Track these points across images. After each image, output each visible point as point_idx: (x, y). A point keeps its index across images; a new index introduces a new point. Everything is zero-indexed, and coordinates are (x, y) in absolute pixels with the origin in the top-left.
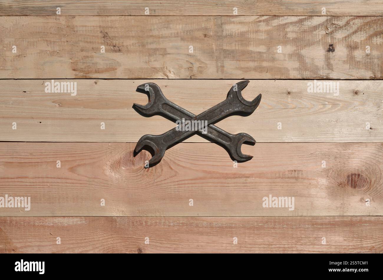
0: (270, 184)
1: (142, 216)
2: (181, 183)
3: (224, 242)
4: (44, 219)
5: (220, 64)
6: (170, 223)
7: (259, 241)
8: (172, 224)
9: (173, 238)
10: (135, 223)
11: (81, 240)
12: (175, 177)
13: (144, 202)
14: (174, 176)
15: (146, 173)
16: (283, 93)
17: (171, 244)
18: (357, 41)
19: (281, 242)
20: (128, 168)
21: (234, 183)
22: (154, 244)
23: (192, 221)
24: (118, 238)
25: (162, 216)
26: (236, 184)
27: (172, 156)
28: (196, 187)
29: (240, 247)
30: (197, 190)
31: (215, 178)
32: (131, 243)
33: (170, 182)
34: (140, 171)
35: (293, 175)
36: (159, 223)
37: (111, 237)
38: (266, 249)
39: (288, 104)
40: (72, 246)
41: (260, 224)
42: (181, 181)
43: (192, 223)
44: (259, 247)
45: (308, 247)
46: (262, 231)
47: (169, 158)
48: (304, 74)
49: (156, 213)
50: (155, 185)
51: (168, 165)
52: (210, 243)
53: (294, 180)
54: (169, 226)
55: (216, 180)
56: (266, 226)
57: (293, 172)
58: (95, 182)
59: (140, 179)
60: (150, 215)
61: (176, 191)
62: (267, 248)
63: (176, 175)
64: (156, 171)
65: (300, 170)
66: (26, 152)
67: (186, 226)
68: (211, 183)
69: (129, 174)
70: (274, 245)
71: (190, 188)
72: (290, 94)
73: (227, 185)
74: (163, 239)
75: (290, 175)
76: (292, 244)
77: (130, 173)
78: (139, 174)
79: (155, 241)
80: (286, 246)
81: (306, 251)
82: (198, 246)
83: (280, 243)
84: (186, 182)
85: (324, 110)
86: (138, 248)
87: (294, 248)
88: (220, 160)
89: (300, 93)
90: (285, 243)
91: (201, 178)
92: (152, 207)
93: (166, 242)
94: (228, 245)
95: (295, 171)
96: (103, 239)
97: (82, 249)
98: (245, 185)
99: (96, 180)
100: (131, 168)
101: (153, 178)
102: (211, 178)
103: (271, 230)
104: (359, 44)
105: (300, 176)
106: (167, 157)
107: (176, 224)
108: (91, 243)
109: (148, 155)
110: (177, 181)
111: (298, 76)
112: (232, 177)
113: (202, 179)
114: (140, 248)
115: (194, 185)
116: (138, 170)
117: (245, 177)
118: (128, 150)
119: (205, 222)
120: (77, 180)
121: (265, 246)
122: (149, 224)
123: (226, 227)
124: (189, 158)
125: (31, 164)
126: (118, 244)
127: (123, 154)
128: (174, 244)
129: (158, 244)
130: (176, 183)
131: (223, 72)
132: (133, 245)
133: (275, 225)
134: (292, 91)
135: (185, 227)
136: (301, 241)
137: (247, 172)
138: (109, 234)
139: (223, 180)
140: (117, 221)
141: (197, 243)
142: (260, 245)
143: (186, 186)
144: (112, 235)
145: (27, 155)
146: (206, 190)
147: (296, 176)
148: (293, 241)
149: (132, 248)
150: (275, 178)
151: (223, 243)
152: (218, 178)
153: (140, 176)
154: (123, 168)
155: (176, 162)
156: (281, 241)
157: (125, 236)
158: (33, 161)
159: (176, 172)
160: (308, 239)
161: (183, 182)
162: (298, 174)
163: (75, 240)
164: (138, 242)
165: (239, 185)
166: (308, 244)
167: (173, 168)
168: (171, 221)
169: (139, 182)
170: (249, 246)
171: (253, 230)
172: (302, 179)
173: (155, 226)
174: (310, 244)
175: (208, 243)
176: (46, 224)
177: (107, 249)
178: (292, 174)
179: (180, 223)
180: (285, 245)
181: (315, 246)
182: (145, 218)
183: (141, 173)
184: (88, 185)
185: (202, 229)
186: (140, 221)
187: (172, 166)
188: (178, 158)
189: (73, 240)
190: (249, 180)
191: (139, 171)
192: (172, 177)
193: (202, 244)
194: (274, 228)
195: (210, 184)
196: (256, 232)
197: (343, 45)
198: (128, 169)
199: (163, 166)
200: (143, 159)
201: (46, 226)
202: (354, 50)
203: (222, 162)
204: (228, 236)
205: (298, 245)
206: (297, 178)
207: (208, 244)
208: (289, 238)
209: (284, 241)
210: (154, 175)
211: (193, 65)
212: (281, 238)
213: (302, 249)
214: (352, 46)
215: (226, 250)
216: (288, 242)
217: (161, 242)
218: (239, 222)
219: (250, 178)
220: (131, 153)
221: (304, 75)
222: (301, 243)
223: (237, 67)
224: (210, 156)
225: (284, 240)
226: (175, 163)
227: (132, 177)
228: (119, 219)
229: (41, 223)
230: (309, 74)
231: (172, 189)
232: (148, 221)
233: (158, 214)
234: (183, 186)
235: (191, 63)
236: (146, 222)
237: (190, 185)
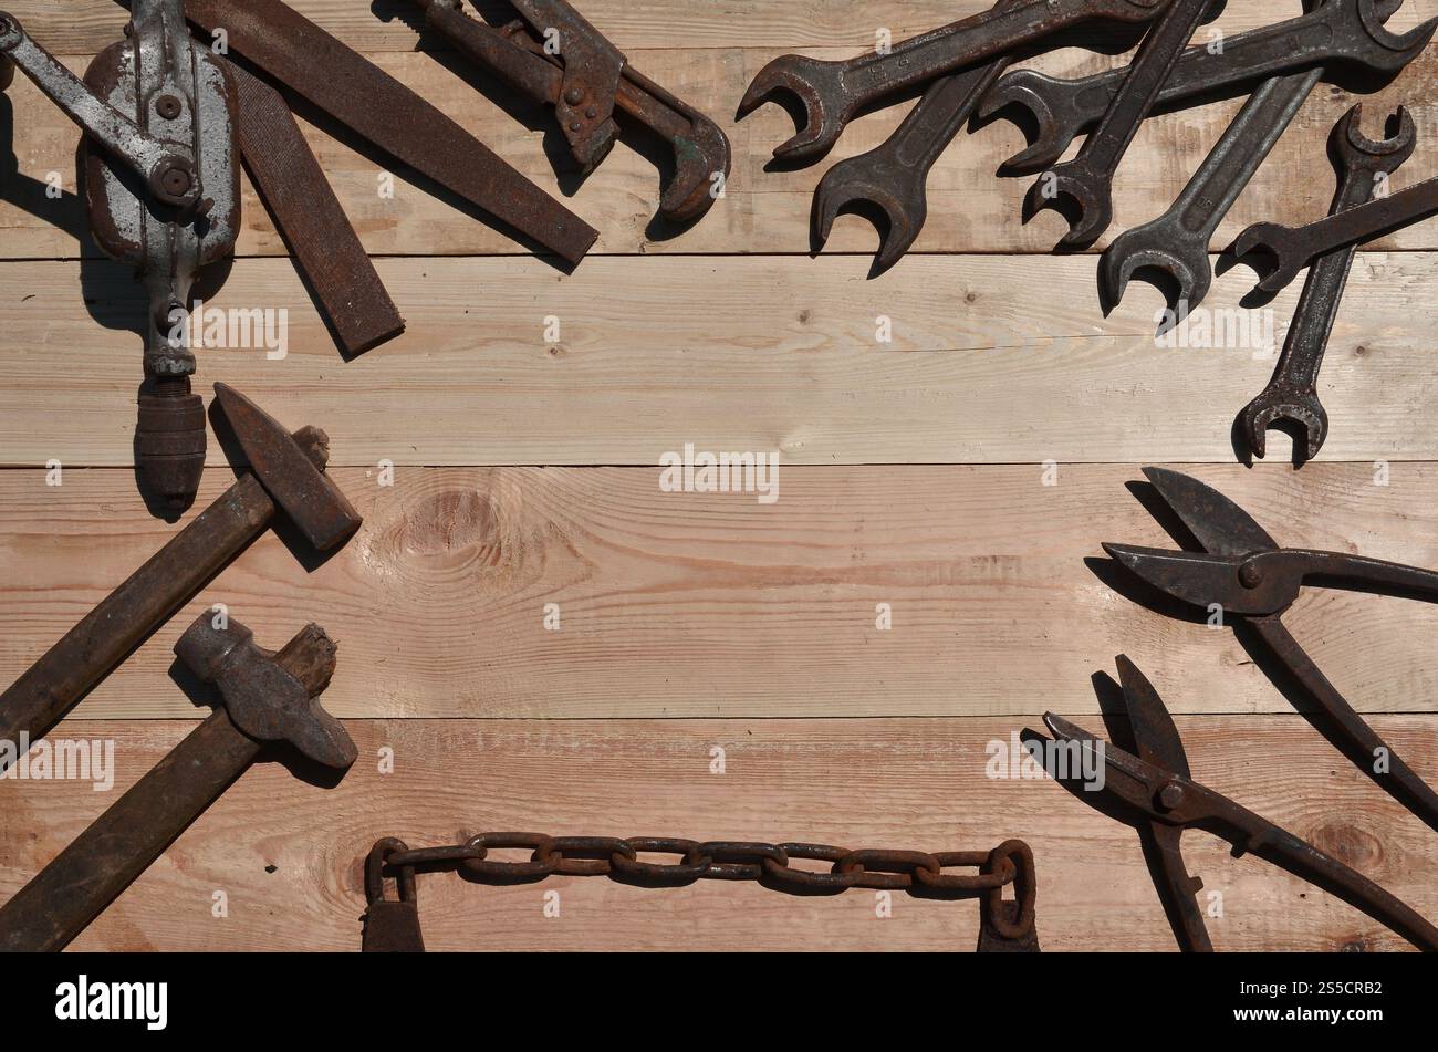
0: (909, 605)
1: (472, 715)
2: (605, 601)
3: (752, 806)
4: (140, 729)
5: (738, 204)
6: (567, 739)
7: (874, 801)
8: (575, 745)
9: (576, 794)
10: (449, 742)
11: (265, 799)
12: (586, 582)
13: (482, 668)
14: (583, 580)
15: (489, 568)
16: (950, 298)
17: (571, 815)
18: (1194, 126)
19: (949, 806)
20: (429, 551)
21: (788, 602)
22: (514, 813)
23: (643, 734)
24: (390, 794)
25: (542, 715)
26: (793, 606)
27: (577, 511)
28: (658, 614)
29: (811, 823)
30: (660, 626)
31: (721, 585)
32: (434, 811)
33: (570, 601)
34: (469, 562)
35: (988, 574)
36: (532, 741)
37: (367, 792)
38: (898, 830)
39: (970, 336)
40: (232, 822)
41: (876, 745)
42: (607, 594)
43: (645, 741)
44: (872, 825)
45: (1044, 821)
46: (884, 768)
47: (566, 519)
48: (1021, 233)
49: (520, 706)
50: (520, 608)
51: (563, 541)
52: (707, 810)
53: (990, 592)
54: (567, 750)
55: (725, 593)
56: (897, 750)
57: (989, 565)
58: (317, 600)
59: (468, 591)
60: (501, 714)
61: (590, 628)
62: (901, 826)
63: (589, 576)
64: (521, 560)
65: (1013, 558)
66: (89, 500)
67: (624, 749)
68: (709, 601)
69: (432, 571)
70: (929, 814)
71: (639, 619)
72: (972, 300)
73: (764, 608)
74: (545, 799)
75: (977, 575)
76: (987, 814)
77: (434, 568)
78: (464, 573)
79: (517, 803)
80: (969, 820)
81: (1037, 836)
82: (665, 821)
83: (949, 810)
84: (625, 599)
85: (1089, 353)
86: (458, 829)
87: (997, 826)
88: (740, 525)
89: (1008, 297)
90: (964, 810)
91: (674, 586)
92: (509, 687)
93: (556, 807)
94: (766, 816)
95: (995, 559)
96: (340, 798)
97: (266, 831)
98: (827, 607)
99: (320, 594)
100: (439, 552)
101: (511, 587)
102: (710, 584)
103: (917, 762)
104: (1202, 134)
105: (1013, 574)
106: (562, 516)
107: (589, 745)
108: (299, 812)
109: (495, 508)
110: (594, 597)
111: (1001, 240)
112: (780, 582)
113: (680, 589)
114: (466, 827)
115: (651, 609)
116: (461, 558)
117: (824, 581)
118: (431, 490)
119: (689, 739)
120: (256, 594)
121: (895, 820)
122: (497, 743)
123: (762, 755)
124: (633, 518)
125: (102, 540)
126: (390, 815)
127: (413, 506)
128: (584, 814)
129: (528, 813)
130: (592, 602)
131: (747, 229)
132: (443, 817)
133: (928, 746)
134: (981, 291)
135: (621, 753)
136: (1020, 804)
137: (833, 565)
138: (361, 780)
139: (751, 592)
140: (388, 736)
141: (663, 809)
142: (877, 816)
143: (626, 611)
144: (370, 782)
145: (90, 511)
146: (691, 625)
147: (999, 574)
148: (991, 802)
149: (436, 827)
150: (927, 586)
151: (752, 810)
152: (730, 585)
153: (468, 580)
154: (411, 551)
155: (590, 528)
156: (948, 802)
157: (415, 787)
158: (112, 529)
159: (590, 564)
160: (1042, 795)
161: (615, 599)
162: (1005, 569)
163: (243, 800)
164: (458, 809)
165: (802, 606)
166: (1043, 811)
167: (580, 551)
168: (573, 735)
169: (467, 600)
170: (839, 820)
171: (855, 765)
172: (1019, 586)
173: (517, 751)
174: (1052, 811)
175: (700, 809)
176: (148, 746)
177: (353, 833)
178: (983, 568)
179: (602, 741)
180: (963, 814)
181: (1069, 821)
182: (482, 725)
183: (474, 568)
184: (292, 611)
185: (677, 761)
186: (466, 734)
187: (576, 546)
188: (596, 518)
189: (238, 800)
190: (838, 591)
191: (465, 561)
192: (576, 582)
193: (679, 813)
194: (926, 757)
195: (706, 606)
196: (863, 771)
197: (1147, 140)
198: (430, 556)
199: (547, 544)
200: (479, 522)
201: (145, 753)
202: (1184, 155)
203: (745, 529)
204: (767, 787)
205: (1007, 815)
206: (1001, 584)
207: (697, 814)
208: (979, 791)
209: (962, 803)
210: (514, 577)
211: (648, 207)
212: (950, 791)
213: (1023, 829)
214: (1179, 142)
215: (762, 832)
216: (976, 806)
217: (537, 806)
218: (805, 738)
219: (841, 584)
220: (438, 501)
221: (1018, 237)
222: (1019, 810)
223: (797, 213)
224: (705, 508)
225: (960, 800)
226: (588, 533)
227: (443, 582)
228: (396, 725)
229: (131, 743)
230: (1035, 233)
231: (576, 622)
232: (496, 733)
233: (527, 711)
234: (614, 611)
235: (644, 202)
236: (487, 738)
237: (639, 610)
